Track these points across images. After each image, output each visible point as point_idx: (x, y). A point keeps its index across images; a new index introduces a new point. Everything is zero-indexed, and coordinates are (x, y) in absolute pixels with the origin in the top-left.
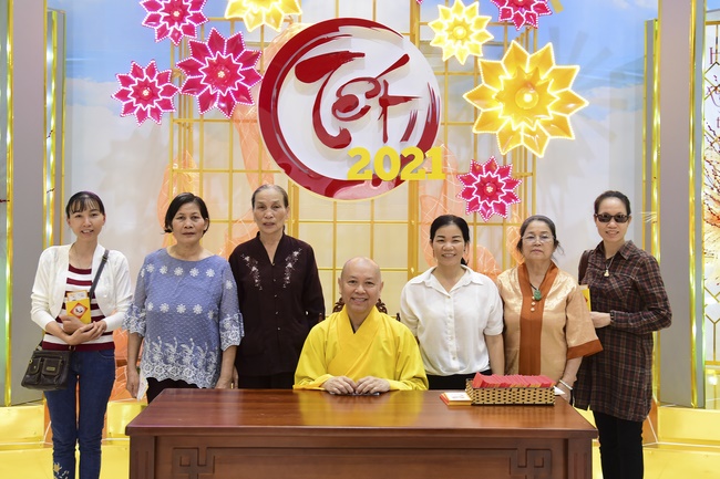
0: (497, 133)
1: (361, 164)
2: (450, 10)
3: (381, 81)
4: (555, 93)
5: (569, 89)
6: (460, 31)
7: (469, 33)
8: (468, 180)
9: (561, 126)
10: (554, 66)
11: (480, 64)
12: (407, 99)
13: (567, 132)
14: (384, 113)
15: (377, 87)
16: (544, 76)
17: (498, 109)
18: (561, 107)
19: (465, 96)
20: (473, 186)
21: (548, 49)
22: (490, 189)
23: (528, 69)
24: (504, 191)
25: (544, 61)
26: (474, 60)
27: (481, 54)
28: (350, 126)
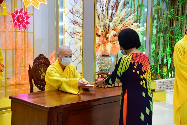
8: (13, 16)
20: (15, 18)
22: (21, 20)
24: (25, 20)
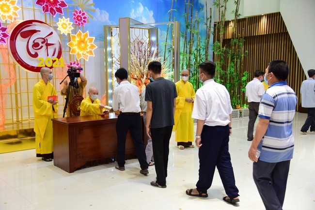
0: (76, 54)
1: (41, 63)
2: (62, 20)
4: (89, 44)
5: (93, 43)
6: (65, 26)
7: (67, 26)
8: (69, 67)
9: (91, 52)
10: (89, 37)
11: (71, 36)
12: (53, 44)
13: (93, 55)
14: (47, 48)
15: (44, 40)
16: (86, 39)
17: (76, 47)
18: (90, 48)
19: (67, 44)
21: (87, 33)
23: (82, 37)
25: (86, 36)
26: (69, 34)
27: (71, 33)
28: (38, 51)
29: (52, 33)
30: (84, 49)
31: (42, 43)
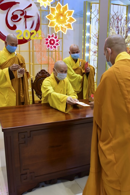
0: (54, 27)
1: (20, 35)
3: (24, 11)
4: (68, 18)
5: (71, 16)
8: (47, 40)
9: (69, 26)
10: (68, 10)
11: (50, 8)
13: (71, 28)
14: (26, 20)
15: (23, 13)
16: (65, 13)
17: (55, 20)
18: (69, 21)
19: (46, 17)
20: (48, 41)
21: (67, 5)
22: (52, 42)
23: (61, 10)
24: (56, 43)
25: (65, 9)
26: (48, 7)
27: (50, 5)
28: (16, 24)
29: (31, 5)
30: (63, 22)
31: (21, 15)
